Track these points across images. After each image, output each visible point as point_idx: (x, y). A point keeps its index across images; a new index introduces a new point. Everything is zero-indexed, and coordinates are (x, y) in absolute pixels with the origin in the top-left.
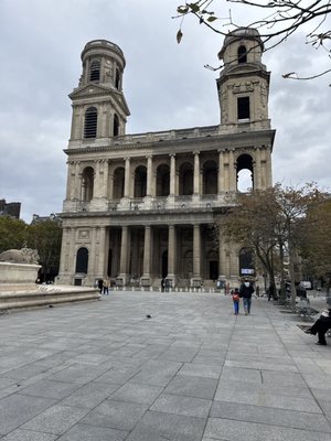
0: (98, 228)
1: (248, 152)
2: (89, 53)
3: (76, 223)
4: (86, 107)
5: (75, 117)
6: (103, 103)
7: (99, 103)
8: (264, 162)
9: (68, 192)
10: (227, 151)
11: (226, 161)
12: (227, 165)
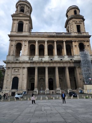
0: (24, 68)
1: (82, 42)
2: (20, 3)
3: (13, 65)
4: (18, 21)
5: (13, 24)
6: (26, 20)
7: (24, 20)
8: (88, 46)
9: (10, 52)
10: (75, 41)
11: (75, 45)
12: (76, 46)
